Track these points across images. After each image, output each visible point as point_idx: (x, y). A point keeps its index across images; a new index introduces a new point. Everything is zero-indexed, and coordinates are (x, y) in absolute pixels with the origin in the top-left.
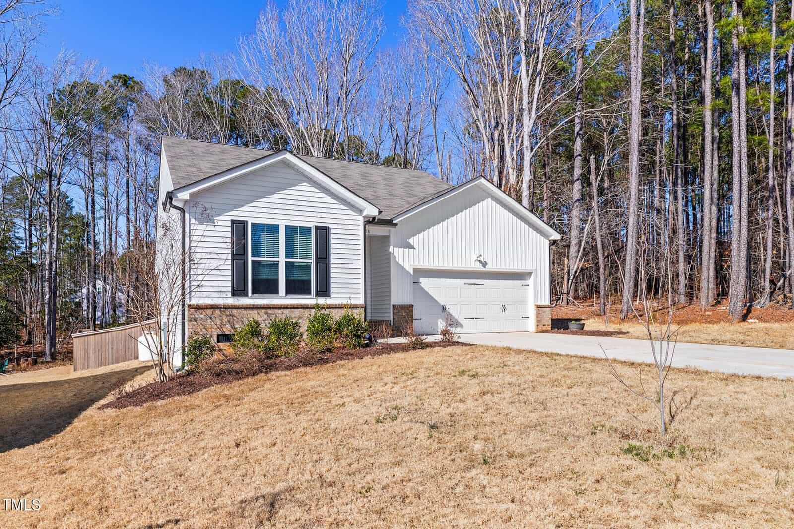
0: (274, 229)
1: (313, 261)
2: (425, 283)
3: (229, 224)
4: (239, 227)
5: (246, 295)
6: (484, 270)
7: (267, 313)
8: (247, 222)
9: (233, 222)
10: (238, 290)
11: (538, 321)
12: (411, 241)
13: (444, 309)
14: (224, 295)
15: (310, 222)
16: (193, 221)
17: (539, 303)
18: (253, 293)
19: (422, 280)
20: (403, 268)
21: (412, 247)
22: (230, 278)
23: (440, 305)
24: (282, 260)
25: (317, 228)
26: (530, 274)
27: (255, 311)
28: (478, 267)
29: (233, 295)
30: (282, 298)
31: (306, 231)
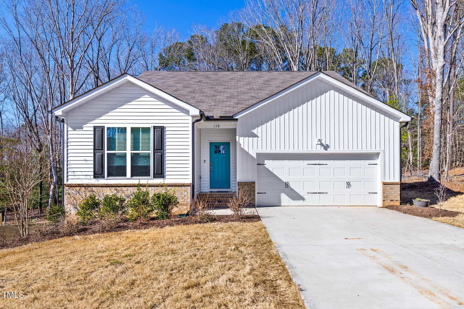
0: (123, 130)
1: (151, 152)
2: (269, 164)
3: (92, 129)
4: (98, 131)
5: (103, 177)
6: (326, 152)
7: (116, 190)
8: (104, 127)
9: (95, 128)
10: (98, 174)
11: (384, 197)
12: (255, 131)
13: (287, 185)
14: (89, 177)
15: (149, 124)
16: (70, 129)
17: (387, 181)
18: (108, 176)
19: (266, 162)
20: (247, 153)
21: (256, 136)
22: (92, 166)
23: (284, 182)
24: (129, 152)
25: (155, 128)
26: (378, 154)
27: (108, 188)
28: (320, 150)
29: (95, 177)
30: (128, 180)
31: (146, 130)
